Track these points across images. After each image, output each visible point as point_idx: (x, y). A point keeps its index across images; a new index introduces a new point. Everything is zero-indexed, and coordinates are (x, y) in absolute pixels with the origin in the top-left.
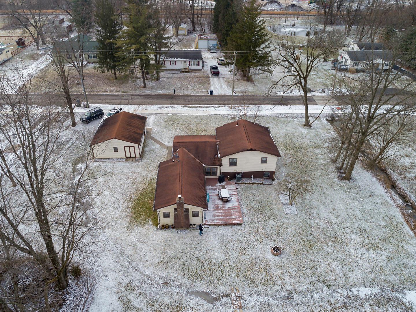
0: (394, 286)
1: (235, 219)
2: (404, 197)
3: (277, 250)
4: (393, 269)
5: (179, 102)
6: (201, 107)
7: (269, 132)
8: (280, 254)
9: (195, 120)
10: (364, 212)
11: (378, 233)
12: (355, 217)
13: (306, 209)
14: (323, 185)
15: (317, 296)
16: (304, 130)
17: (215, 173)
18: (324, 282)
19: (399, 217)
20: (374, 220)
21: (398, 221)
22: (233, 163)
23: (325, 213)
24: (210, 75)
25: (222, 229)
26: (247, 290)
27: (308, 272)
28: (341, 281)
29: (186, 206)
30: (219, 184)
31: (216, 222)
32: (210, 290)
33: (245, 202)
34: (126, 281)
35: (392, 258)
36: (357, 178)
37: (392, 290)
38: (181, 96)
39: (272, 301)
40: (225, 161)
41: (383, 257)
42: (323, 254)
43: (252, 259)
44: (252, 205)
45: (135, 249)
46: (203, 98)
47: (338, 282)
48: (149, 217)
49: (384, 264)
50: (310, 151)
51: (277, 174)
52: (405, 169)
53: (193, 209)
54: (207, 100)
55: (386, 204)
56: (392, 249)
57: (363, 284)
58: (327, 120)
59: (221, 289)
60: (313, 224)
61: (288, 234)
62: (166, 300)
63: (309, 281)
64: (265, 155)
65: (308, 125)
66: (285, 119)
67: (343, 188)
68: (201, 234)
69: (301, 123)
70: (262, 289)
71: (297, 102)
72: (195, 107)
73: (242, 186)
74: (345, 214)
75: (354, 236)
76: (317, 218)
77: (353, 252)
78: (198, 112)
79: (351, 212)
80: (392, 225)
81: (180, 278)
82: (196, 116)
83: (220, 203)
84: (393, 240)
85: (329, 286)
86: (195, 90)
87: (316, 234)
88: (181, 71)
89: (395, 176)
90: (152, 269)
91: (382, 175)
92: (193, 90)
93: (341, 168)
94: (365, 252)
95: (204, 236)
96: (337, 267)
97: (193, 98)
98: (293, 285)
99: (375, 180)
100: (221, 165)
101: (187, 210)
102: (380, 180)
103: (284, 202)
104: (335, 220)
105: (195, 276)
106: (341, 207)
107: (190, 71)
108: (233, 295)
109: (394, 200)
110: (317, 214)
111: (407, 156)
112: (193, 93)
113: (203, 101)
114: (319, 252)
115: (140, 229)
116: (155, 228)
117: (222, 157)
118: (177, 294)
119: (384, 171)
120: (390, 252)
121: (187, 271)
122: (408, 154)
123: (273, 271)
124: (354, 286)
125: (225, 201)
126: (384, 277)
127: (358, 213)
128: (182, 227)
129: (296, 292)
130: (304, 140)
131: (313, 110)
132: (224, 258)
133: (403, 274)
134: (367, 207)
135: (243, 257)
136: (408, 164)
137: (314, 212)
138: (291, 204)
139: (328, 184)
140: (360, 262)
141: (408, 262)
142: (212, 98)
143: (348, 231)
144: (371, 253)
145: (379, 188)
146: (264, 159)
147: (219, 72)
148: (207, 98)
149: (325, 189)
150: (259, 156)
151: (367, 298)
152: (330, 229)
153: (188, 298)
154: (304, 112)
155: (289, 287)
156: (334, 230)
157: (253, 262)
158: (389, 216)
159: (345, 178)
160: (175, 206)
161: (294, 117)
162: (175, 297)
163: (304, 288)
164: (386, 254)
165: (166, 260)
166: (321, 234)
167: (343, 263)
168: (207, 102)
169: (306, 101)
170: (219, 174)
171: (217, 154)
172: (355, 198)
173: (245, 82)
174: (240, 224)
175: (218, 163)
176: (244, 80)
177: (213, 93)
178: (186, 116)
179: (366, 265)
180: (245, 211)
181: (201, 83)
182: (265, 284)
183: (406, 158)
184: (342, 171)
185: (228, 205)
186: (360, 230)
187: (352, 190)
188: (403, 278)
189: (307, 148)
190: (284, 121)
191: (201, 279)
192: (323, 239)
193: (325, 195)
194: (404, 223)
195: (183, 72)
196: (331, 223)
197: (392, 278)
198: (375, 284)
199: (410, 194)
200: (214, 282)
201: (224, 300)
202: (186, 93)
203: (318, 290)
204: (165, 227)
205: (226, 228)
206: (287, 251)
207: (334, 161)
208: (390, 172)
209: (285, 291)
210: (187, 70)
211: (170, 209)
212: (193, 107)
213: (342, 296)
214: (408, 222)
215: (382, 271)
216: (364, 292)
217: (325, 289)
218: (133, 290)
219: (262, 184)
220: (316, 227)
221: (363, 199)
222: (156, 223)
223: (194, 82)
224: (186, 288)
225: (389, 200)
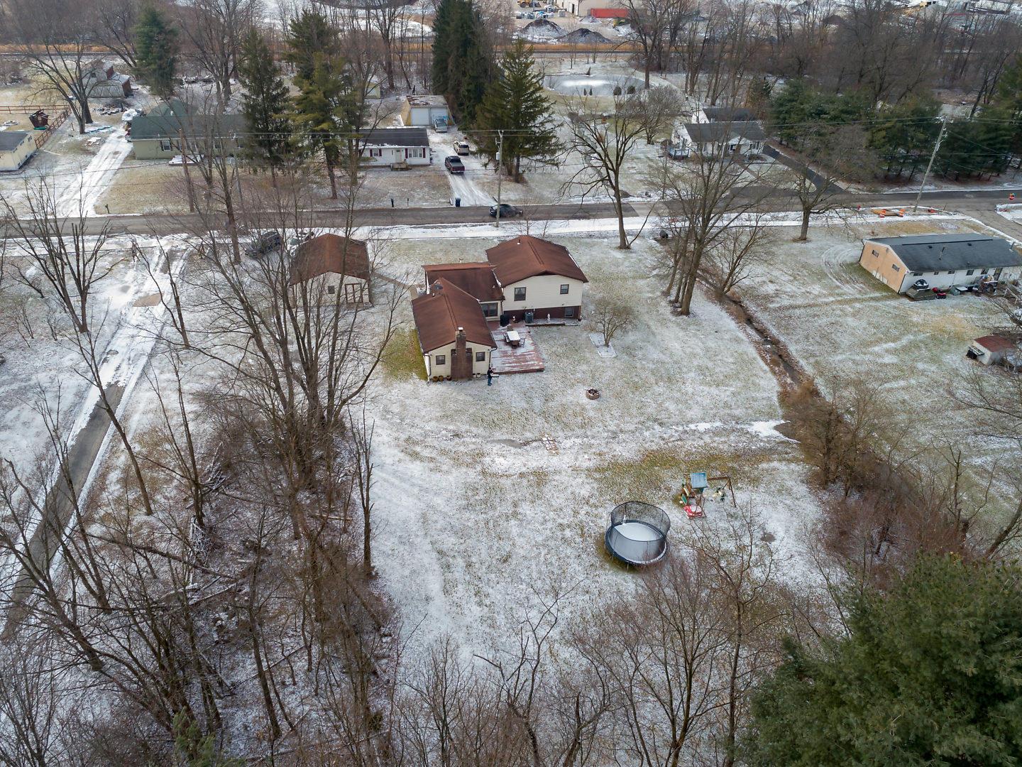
0: (739, 419)
1: (533, 365)
2: (762, 332)
3: (594, 394)
4: (739, 403)
5: (405, 220)
6: (446, 227)
7: (567, 252)
8: (599, 396)
9: (441, 247)
10: (707, 350)
11: (723, 370)
12: (695, 355)
13: (629, 350)
14: (651, 323)
15: (647, 434)
16: (619, 255)
17: (494, 313)
18: (655, 420)
19: (752, 351)
20: (720, 357)
21: (750, 356)
22: (520, 296)
23: (655, 354)
24: (447, 173)
25: (518, 378)
26: (561, 433)
27: (634, 411)
28: (677, 419)
29: (469, 345)
30: (501, 328)
31: (507, 369)
32: (516, 438)
33: (542, 347)
34: (403, 437)
35: (739, 393)
36: (699, 312)
37: (737, 423)
38: (405, 210)
39: (593, 441)
40: (509, 292)
41: (728, 393)
42: (653, 394)
43: (563, 405)
44: (554, 349)
45: (404, 406)
46: (445, 213)
47: (672, 420)
48: (411, 370)
49: (729, 399)
50: (630, 283)
51: (583, 313)
52: (767, 298)
53: (477, 348)
54: (452, 216)
55: (737, 340)
56: (739, 384)
57: (703, 420)
58: (655, 239)
59: (528, 435)
60: (638, 365)
61: (607, 378)
62: (462, 448)
63: (636, 420)
64: (565, 281)
65: (624, 246)
66: (588, 240)
67: (678, 325)
68: (489, 384)
69: (614, 245)
70: (579, 432)
71: (607, 213)
72: (436, 227)
73: (535, 329)
74: (681, 353)
75: (692, 374)
76: (644, 360)
77: (690, 390)
78: (443, 235)
79: (688, 350)
80: (743, 361)
81: (474, 430)
82: (441, 241)
83: (508, 349)
84: (741, 376)
85: (661, 424)
86: (426, 201)
87: (643, 376)
88: (392, 168)
89: (752, 308)
90: (433, 423)
91: (734, 307)
92: (423, 200)
93: (676, 301)
94: (706, 389)
95: (494, 386)
96: (672, 407)
97: (428, 213)
98: (618, 426)
99: (724, 314)
100: (503, 299)
101: (470, 350)
102: (731, 314)
103: (597, 344)
104: (667, 360)
105: (493, 425)
106: (676, 346)
107: (408, 168)
108: (545, 439)
109: (748, 335)
110: (644, 355)
111: (771, 282)
112: (425, 205)
113: (446, 217)
114: (648, 393)
115: (403, 385)
116: (424, 382)
117: (504, 287)
118: (474, 443)
119: (737, 303)
120: (737, 387)
121: (480, 423)
122: (773, 279)
123: (591, 414)
124: (691, 421)
125: (515, 345)
126: (728, 411)
127: (698, 350)
128: (462, 378)
129: (622, 431)
130: (621, 268)
131: (631, 224)
132: (526, 406)
133: (751, 408)
134: (711, 344)
135: (550, 404)
136: (771, 292)
137: (639, 354)
138: (607, 345)
139: (659, 321)
140: (699, 399)
141: (758, 395)
142: (460, 212)
143: (685, 370)
144: (714, 391)
145: (729, 323)
146: (565, 287)
147: (463, 168)
148: (453, 212)
149: (653, 328)
150: (557, 282)
151: (707, 431)
152: (662, 369)
153: (489, 446)
154: (617, 227)
155: (613, 428)
156: (667, 370)
157: (564, 407)
158: (740, 351)
159: (681, 313)
160: (453, 346)
161: (602, 236)
162: (473, 447)
163: (632, 427)
164: (732, 389)
165: (449, 413)
166: (650, 375)
167: (678, 401)
168: (453, 219)
169: (620, 211)
170: (499, 313)
171: (497, 284)
172: (695, 335)
173: (513, 185)
174: (541, 370)
175: (498, 296)
176: (510, 181)
177: (462, 204)
178: (425, 241)
179: (707, 402)
180: (545, 356)
181: (434, 188)
182: (582, 427)
183: (770, 284)
184: (677, 305)
185: (520, 351)
186: (700, 368)
187: (692, 327)
188: (750, 411)
189: (625, 279)
190: (587, 243)
191: (501, 428)
192: (652, 380)
193: (653, 334)
194: (759, 359)
195: (397, 169)
196: (663, 363)
197: (737, 412)
198: (717, 418)
199: (771, 328)
200: (519, 429)
201: (534, 444)
202: (412, 205)
203: (648, 429)
204: (438, 379)
205: (522, 376)
206: (605, 393)
207: (667, 293)
208: (747, 303)
209: (608, 431)
210: (403, 166)
211: (445, 351)
212: (432, 228)
213: (676, 431)
214: (763, 358)
215: (726, 405)
216: (702, 427)
217: (656, 427)
218: (417, 443)
219: (564, 325)
220: (643, 368)
221: (706, 336)
222: (423, 375)
223: (422, 188)
224: (484, 437)
225: (741, 335)
